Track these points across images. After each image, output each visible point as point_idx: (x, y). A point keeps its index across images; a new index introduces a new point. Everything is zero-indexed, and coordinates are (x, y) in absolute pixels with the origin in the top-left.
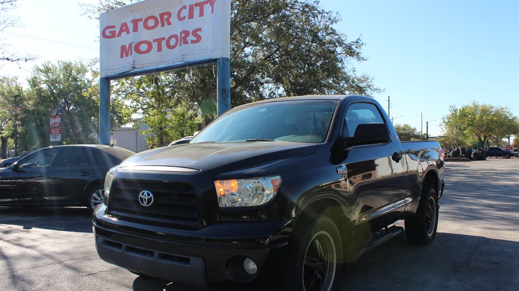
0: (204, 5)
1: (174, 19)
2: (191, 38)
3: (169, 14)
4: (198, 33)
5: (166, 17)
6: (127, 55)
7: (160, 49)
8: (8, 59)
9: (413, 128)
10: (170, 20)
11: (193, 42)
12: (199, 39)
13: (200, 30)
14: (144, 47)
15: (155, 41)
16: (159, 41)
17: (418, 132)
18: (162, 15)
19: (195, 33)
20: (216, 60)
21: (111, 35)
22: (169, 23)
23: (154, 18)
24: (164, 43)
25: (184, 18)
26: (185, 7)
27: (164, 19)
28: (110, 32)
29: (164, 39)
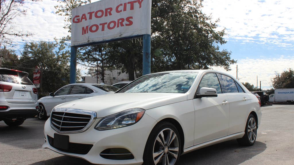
0: (134, 3)
1: (114, 12)
2: (125, 22)
3: (111, 9)
4: (130, 19)
5: (109, 10)
6: (85, 33)
7: (103, 29)
8: (17, 35)
9: (251, 85)
10: (112, 12)
11: (127, 25)
12: (131, 23)
13: (132, 18)
14: (94, 28)
15: (100, 24)
16: (103, 25)
17: (255, 87)
18: (106, 10)
19: (128, 19)
20: (142, 36)
21: (77, 21)
22: (110, 14)
23: (102, 11)
24: (106, 26)
25: (121, 11)
26: (121, 5)
27: (108, 12)
28: (77, 19)
29: (106, 23)
